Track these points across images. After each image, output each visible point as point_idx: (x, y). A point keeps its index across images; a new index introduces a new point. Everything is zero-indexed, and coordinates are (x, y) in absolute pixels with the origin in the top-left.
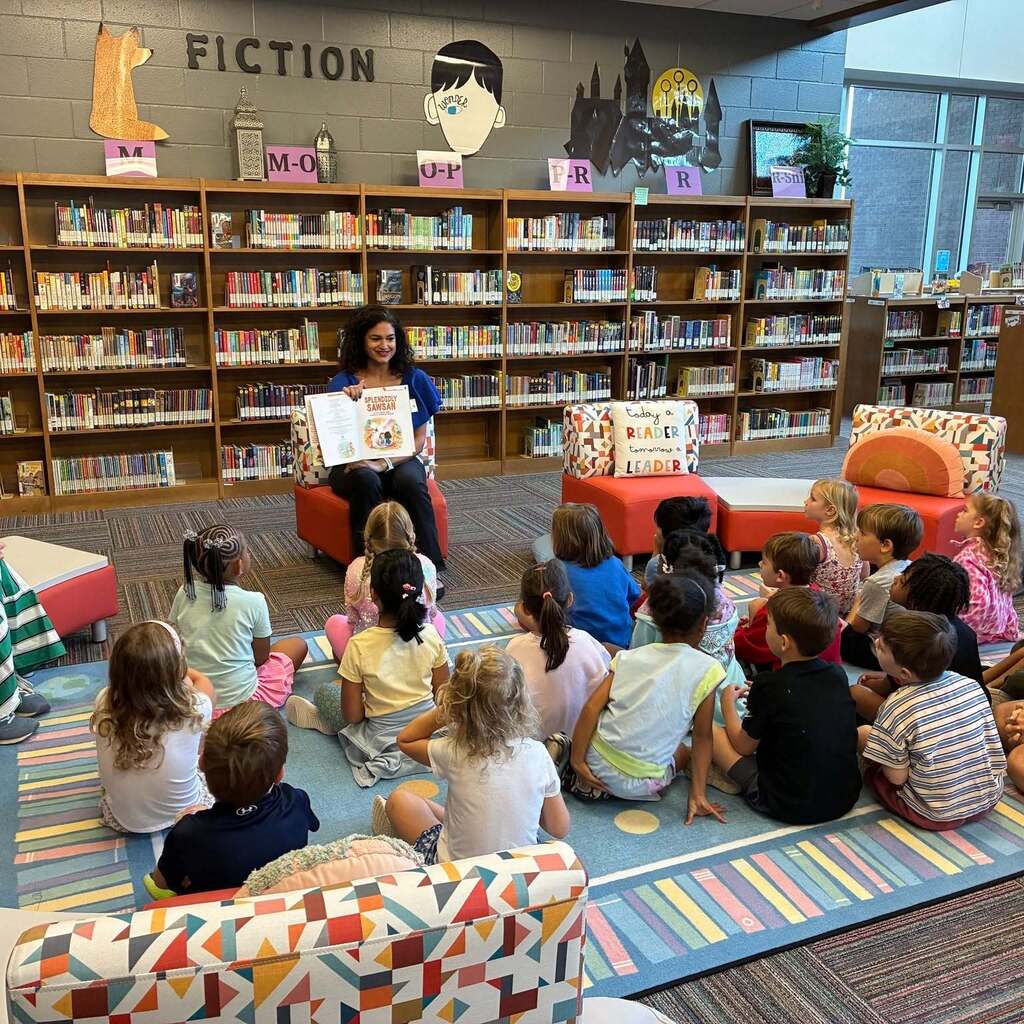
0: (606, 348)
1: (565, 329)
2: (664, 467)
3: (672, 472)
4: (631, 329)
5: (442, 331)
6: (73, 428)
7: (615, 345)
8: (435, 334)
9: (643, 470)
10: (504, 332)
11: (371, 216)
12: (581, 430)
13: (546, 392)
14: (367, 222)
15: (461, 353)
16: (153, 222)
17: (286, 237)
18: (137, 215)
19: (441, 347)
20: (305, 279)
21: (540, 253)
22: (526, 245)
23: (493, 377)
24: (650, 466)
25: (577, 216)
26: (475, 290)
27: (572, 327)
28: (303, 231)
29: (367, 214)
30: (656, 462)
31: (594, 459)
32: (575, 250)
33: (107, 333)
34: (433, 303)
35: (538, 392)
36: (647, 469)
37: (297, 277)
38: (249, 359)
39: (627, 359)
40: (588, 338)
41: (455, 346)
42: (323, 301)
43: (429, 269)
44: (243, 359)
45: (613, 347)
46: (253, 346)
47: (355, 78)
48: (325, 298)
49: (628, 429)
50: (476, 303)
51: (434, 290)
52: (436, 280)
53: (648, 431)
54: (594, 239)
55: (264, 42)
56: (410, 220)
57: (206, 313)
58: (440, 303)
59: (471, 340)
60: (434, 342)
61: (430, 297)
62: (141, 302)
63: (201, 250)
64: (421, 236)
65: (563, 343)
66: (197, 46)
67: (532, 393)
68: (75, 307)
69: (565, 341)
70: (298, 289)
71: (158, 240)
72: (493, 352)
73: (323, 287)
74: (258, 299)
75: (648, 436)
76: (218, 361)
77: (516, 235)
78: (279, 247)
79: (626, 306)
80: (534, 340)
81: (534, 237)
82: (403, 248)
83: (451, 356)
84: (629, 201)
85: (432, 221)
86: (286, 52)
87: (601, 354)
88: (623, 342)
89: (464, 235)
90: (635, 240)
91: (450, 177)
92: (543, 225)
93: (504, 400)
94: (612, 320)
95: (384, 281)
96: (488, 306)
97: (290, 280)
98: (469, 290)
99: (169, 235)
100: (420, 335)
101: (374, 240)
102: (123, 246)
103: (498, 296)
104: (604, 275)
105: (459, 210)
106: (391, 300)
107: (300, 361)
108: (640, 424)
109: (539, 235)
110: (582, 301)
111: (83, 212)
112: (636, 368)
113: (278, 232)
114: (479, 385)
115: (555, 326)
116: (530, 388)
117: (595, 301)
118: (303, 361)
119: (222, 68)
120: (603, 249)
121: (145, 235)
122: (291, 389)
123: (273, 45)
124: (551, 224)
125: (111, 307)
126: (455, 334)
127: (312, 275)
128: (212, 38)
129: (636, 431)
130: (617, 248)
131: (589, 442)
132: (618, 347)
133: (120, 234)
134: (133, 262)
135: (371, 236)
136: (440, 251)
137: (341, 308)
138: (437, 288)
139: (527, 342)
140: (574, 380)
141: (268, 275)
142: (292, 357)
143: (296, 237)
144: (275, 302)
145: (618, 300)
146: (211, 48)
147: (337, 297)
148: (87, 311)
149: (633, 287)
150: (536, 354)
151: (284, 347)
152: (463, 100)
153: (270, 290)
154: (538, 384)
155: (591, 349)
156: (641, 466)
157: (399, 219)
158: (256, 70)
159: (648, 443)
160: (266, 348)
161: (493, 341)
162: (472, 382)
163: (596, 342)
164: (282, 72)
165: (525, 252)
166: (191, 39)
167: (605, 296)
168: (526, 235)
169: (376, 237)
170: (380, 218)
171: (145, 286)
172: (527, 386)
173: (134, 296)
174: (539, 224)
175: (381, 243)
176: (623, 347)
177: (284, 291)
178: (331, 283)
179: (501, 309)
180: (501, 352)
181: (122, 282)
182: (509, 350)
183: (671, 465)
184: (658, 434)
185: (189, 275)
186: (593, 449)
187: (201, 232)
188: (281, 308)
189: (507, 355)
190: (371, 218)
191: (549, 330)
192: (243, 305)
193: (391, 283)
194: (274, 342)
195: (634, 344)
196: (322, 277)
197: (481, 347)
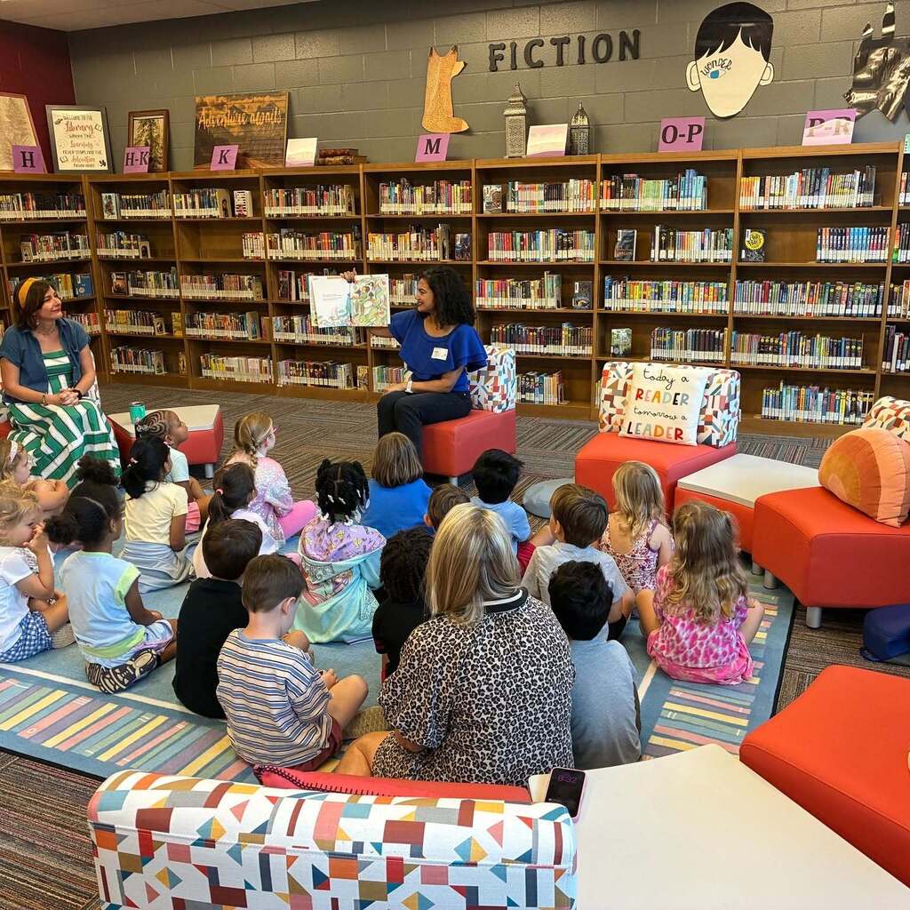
0: (855, 312)
1: (804, 290)
2: (665, 435)
3: (673, 440)
4: (892, 292)
5: (667, 285)
6: (384, 346)
7: (868, 310)
8: (660, 289)
9: (643, 432)
10: (731, 290)
11: (605, 182)
12: (604, 386)
13: (778, 353)
14: (602, 188)
15: (685, 307)
16: (438, 195)
17: (533, 203)
18: (429, 190)
19: (665, 301)
20: (547, 238)
21: (778, 211)
22: (762, 204)
23: (717, 333)
24: (650, 430)
25: (826, 171)
26: (703, 248)
27: (812, 288)
28: (547, 198)
29: (602, 180)
30: (657, 427)
31: (611, 415)
32: (821, 207)
33: (407, 279)
34: (660, 260)
35: (768, 352)
36: (648, 432)
37: (541, 237)
38: (500, 304)
39: (884, 326)
40: (832, 299)
41: (679, 301)
42: (560, 257)
43: (658, 229)
44: (496, 303)
45: (865, 312)
46: (504, 292)
47: (622, 58)
48: (563, 254)
49: (639, 390)
50: (703, 261)
51: (660, 248)
52: (663, 238)
53: (657, 395)
54: (847, 195)
55: (547, 40)
56: (641, 184)
57: (471, 265)
58: (665, 260)
59: (696, 296)
60: (659, 295)
61: (657, 254)
62: (429, 256)
63: (470, 216)
64: (651, 198)
65: (799, 304)
66: (497, 52)
67: (760, 352)
68: (389, 259)
69: (803, 302)
70: (541, 247)
71: (441, 208)
72: (719, 309)
73: (561, 245)
74: (510, 255)
75: (656, 400)
76: (477, 303)
77: (751, 193)
78: (528, 212)
79: (886, 268)
80: (765, 299)
81: (771, 195)
82: (633, 210)
83: (675, 310)
84: (897, 151)
85: (662, 184)
86: (564, 45)
87: (850, 319)
88: (880, 307)
89: (694, 195)
90: (902, 194)
91: (690, 141)
92: (782, 183)
93: (728, 356)
94: (866, 284)
95: (619, 239)
96: (716, 264)
97: (535, 239)
98: (696, 248)
99: (449, 205)
100: (645, 289)
101: (608, 204)
102: (419, 214)
103: (727, 254)
104: (858, 234)
105: (690, 173)
106: (624, 257)
107: (539, 307)
108: (651, 387)
109: (777, 193)
110: (827, 261)
111: (396, 190)
112: (893, 337)
113: (529, 200)
114: (702, 339)
115: (791, 287)
116: (759, 348)
117: (843, 261)
118: (541, 308)
119: (514, 67)
120: (858, 205)
121: (434, 205)
122: (531, 331)
123: (554, 42)
124: (792, 182)
125: (410, 259)
126: (680, 289)
127: (553, 234)
128: (508, 44)
129: (645, 393)
130: (875, 203)
131: (609, 398)
132: (872, 312)
133: (418, 206)
134: (425, 225)
135: (605, 200)
136: (669, 212)
137: (576, 263)
138: (663, 246)
139: (757, 301)
140: (812, 344)
141: (518, 235)
142: (533, 303)
143: (541, 203)
144: (522, 257)
145: (875, 261)
146: (507, 53)
147: (572, 253)
148: (396, 262)
149: (896, 247)
150: (768, 313)
151: (527, 295)
152: (726, 63)
153: (518, 247)
154: (769, 344)
155: (836, 312)
156: (641, 429)
157: (631, 184)
158: (540, 65)
159: (654, 407)
160: (513, 295)
161: (718, 298)
162: (695, 335)
163: (844, 306)
164: (560, 63)
165: (761, 211)
166: (493, 48)
167: (857, 256)
168: (762, 193)
169: (608, 200)
170: (613, 184)
171: (432, 243)
172: (755, 345)
173: (424, 252)
174: (778, 183)
175: (612, 206)
176: (879, 312)
177: (530, 249)
178: (568, 242)
179: (730, 267)
180: (728, 309)
181: (418, 241)
182: (737, 307)
183: (672, 433)
184: (667, 398)
185: (466, 235)
186: (612, 406)
187: (470, 201)
188: (526, 263)
189: (734, 312)
190: (606, 184)
191: (784, 290)
192: (498, 260)
193: (625, 241)
194: (519, 290)
195: (893, 310)
196: (560, 237)
197: (706, 303)
